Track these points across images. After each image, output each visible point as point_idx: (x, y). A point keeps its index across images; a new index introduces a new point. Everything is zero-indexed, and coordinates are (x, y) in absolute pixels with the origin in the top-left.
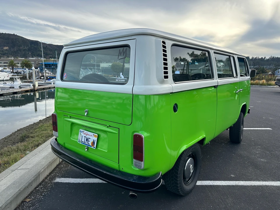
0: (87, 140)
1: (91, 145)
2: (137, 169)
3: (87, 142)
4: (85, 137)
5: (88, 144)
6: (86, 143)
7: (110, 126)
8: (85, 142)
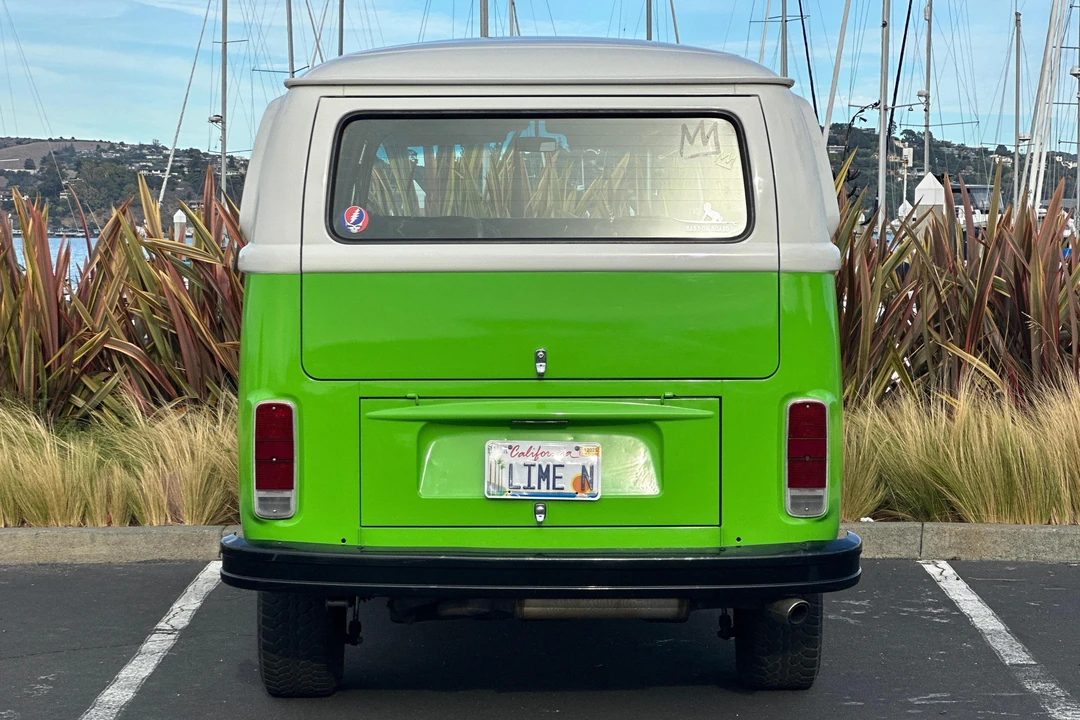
0: (543, 475)
1: (569, 489)
2: (803, 522)
3: (544, 484)
4: (530, 466)
5: (551, 491)
6: (544, 489)
7: (674, 397)
8: (534, 483)
